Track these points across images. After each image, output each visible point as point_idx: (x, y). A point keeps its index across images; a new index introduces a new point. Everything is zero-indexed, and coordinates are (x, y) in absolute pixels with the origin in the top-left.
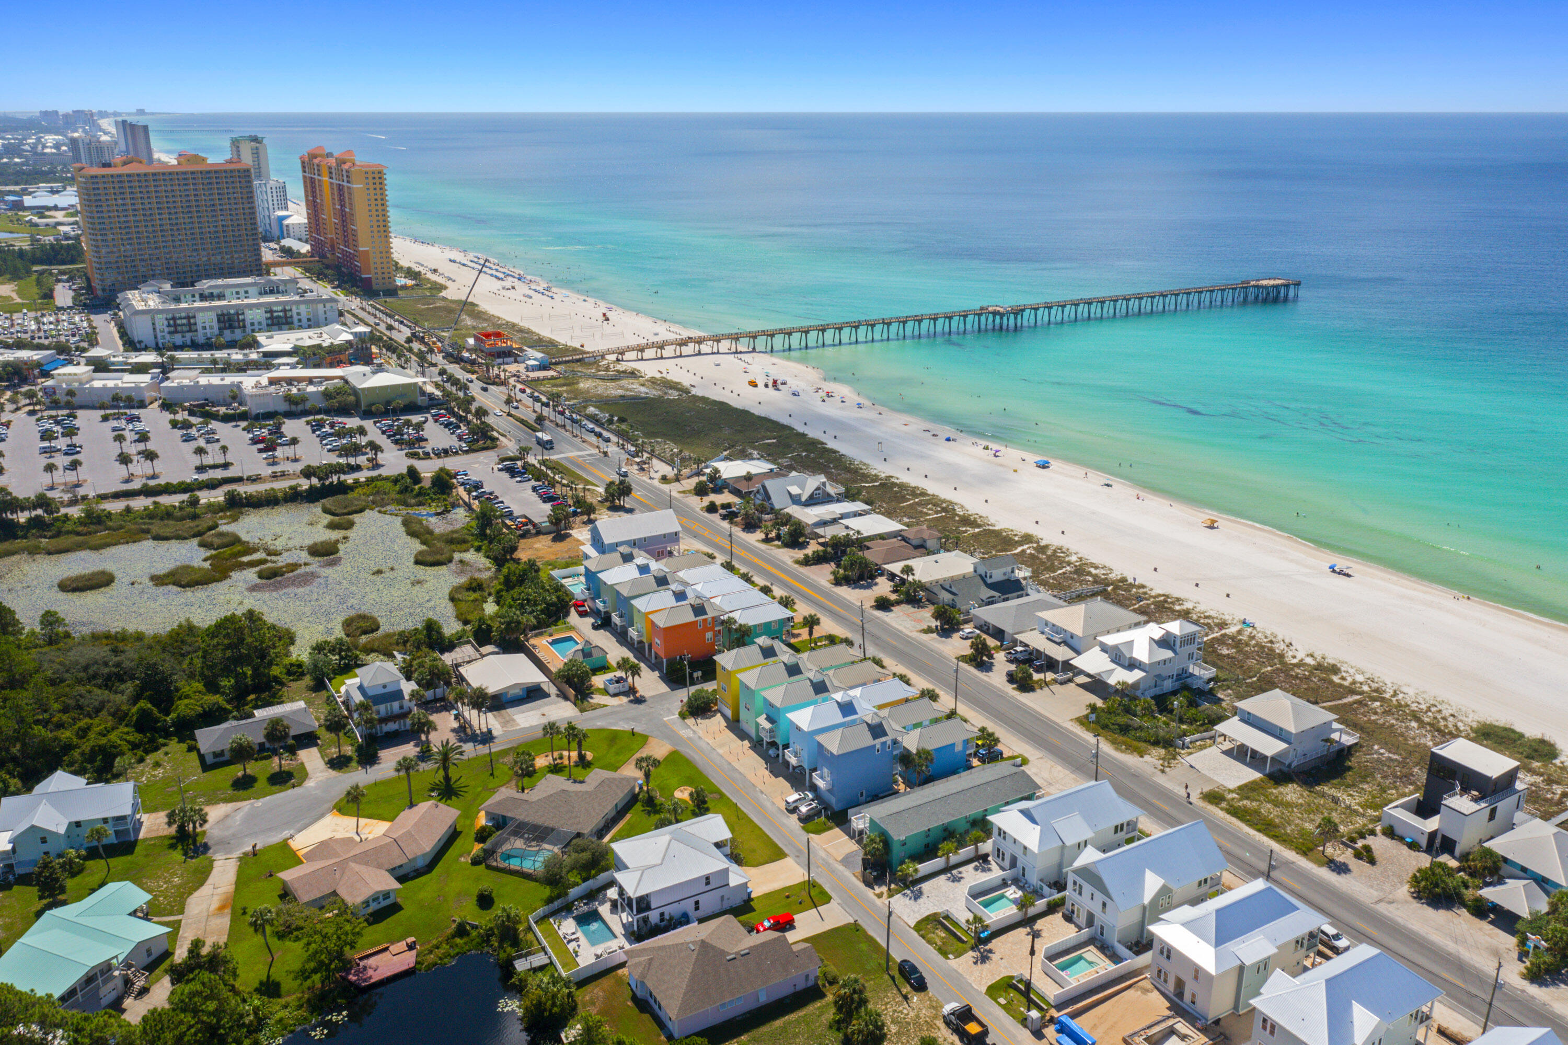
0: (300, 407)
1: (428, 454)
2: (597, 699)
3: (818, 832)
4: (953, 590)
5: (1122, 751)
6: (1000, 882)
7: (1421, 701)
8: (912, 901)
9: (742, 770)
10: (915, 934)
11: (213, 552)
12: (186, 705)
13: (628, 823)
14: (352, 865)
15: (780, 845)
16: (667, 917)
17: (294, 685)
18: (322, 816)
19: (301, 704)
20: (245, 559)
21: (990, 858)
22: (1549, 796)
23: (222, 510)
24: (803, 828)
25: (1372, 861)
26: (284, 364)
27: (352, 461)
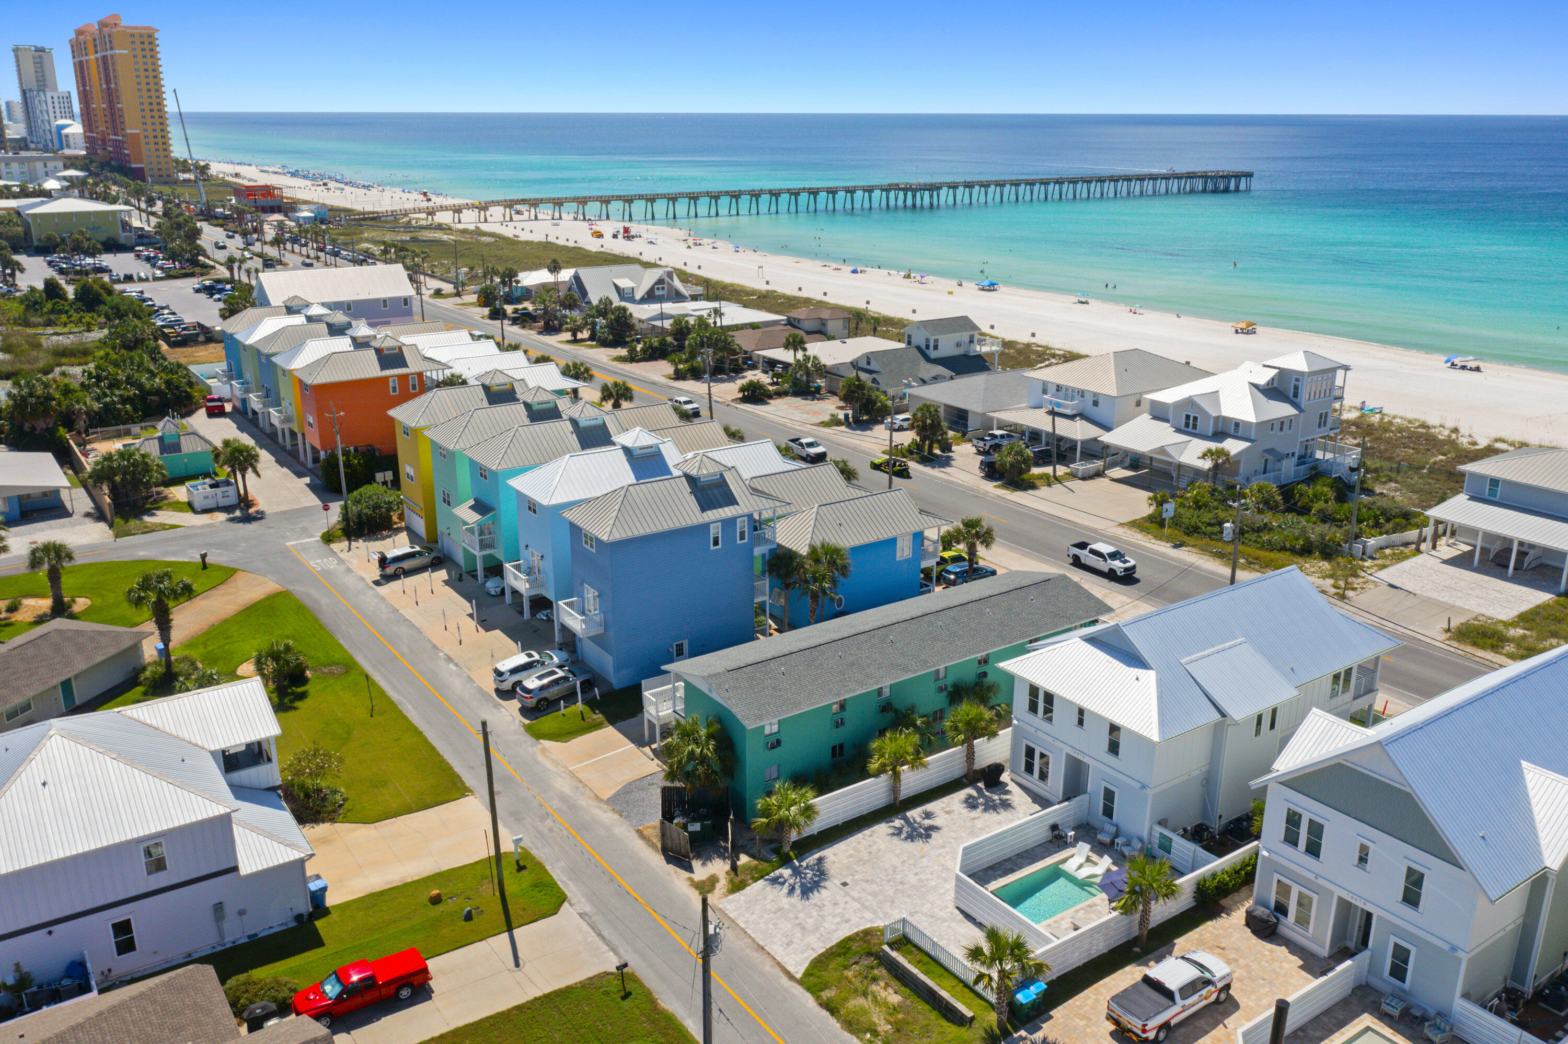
2: (161, 518)
3: (562, 735)
4: (872, 367)
6: (1043, 834)
8: (796, 899)
9: (418, 621)
10: (809, 1000)
15: (457, 768)
21: (1005, 777)
24: (528, 729)
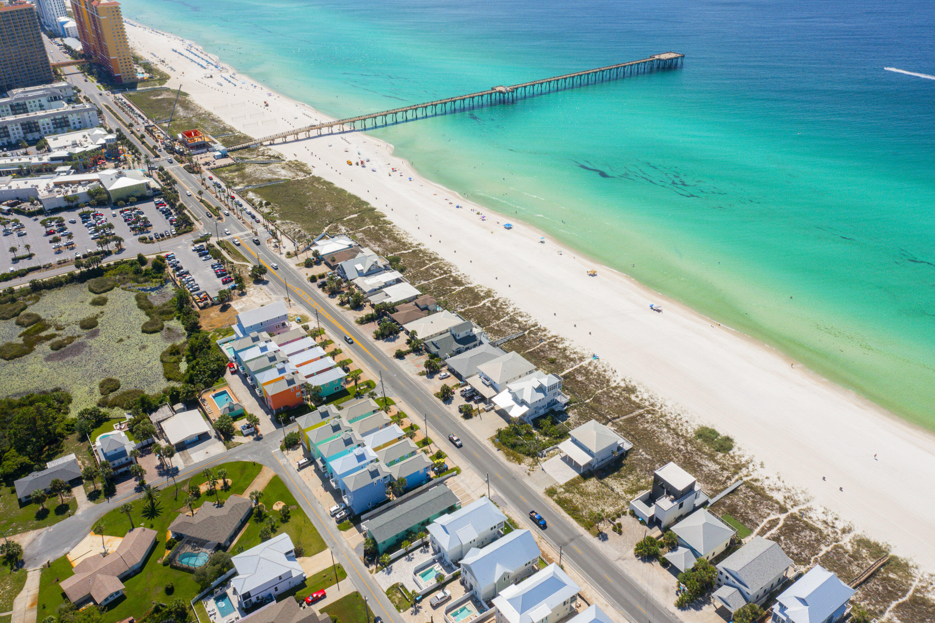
0: (74, 203)
1: (151, 239)
2: (237, 439)
3: (345, 530)
4: (438, 345)
5: (510, 461)
6: (432, 560)
7: (673, 412)
8: (387, 575)
10: (386, 597)
11: (25, 330)
12: (8, 466)
13: (247, 530)
14: (99, 575)
15: (325, 540)
16: (260, 598)
17: (70, 437)
18: (85, 536)
19: (72, 457)
20: (43, 334)
21: (429, 545)
22: (720, 478)
23: (29, 293)
24: (338, 528)
25: (620, 533)
26: (63, 172)
27: (105, 248)
